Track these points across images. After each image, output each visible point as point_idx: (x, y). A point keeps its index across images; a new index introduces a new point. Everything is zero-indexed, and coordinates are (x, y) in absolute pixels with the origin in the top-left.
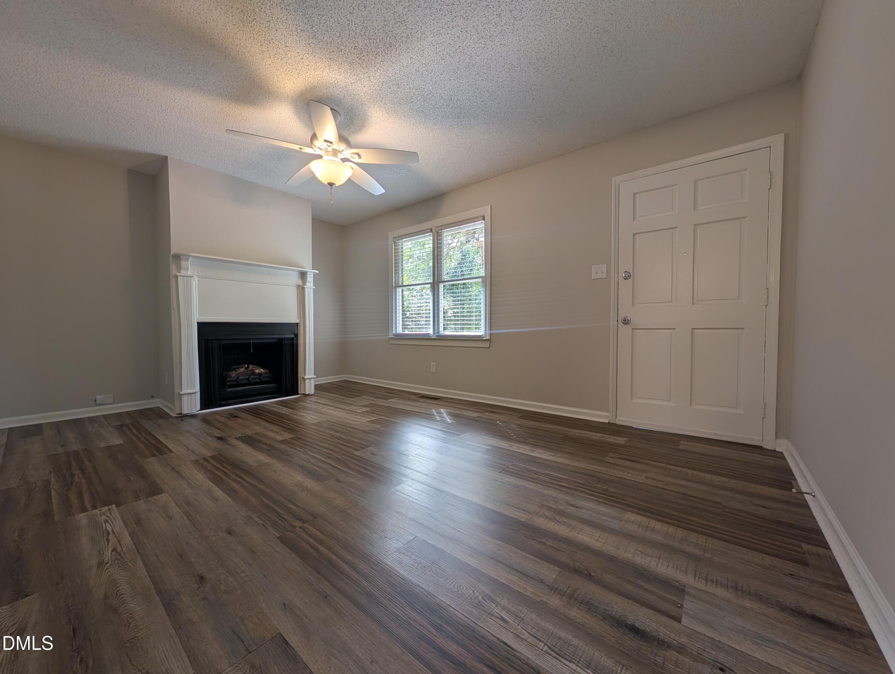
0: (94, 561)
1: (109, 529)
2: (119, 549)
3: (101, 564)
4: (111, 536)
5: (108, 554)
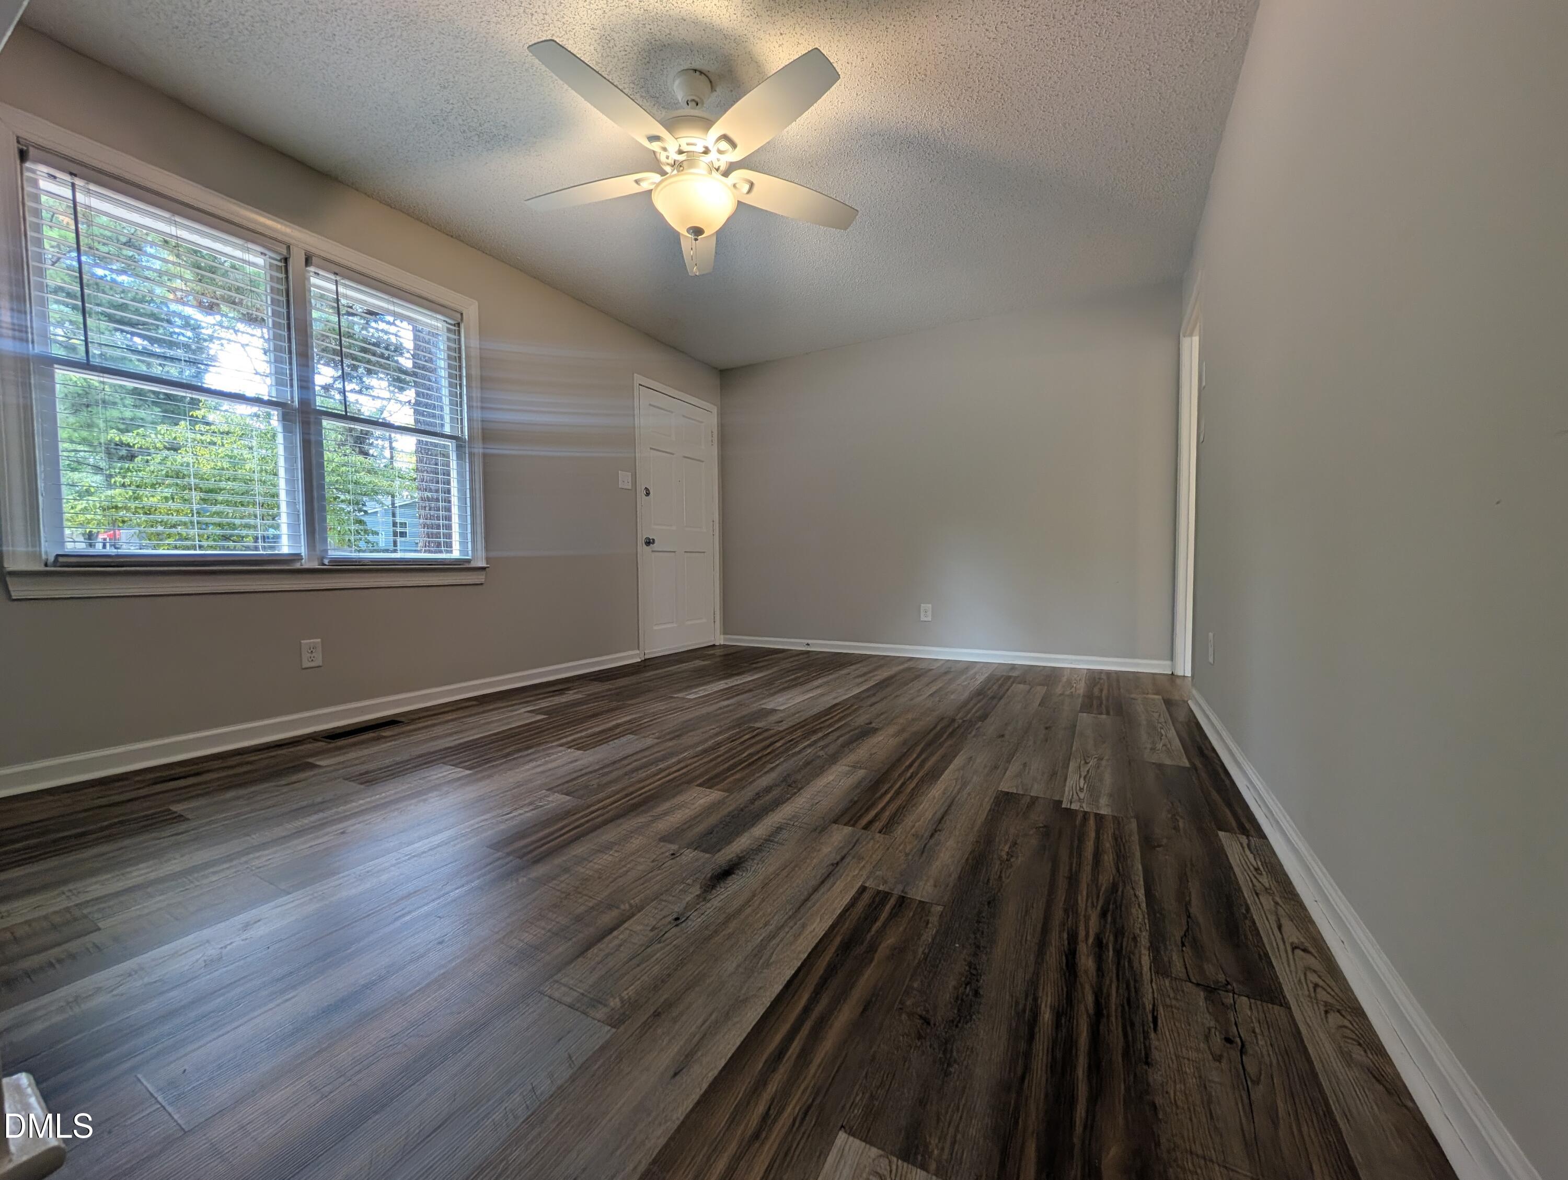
0: (1104, 763)
1: (1082, 781)
2: (1083, 762)
3: (1100, 759)
4: (1083, 774)
5: (1092, 762)
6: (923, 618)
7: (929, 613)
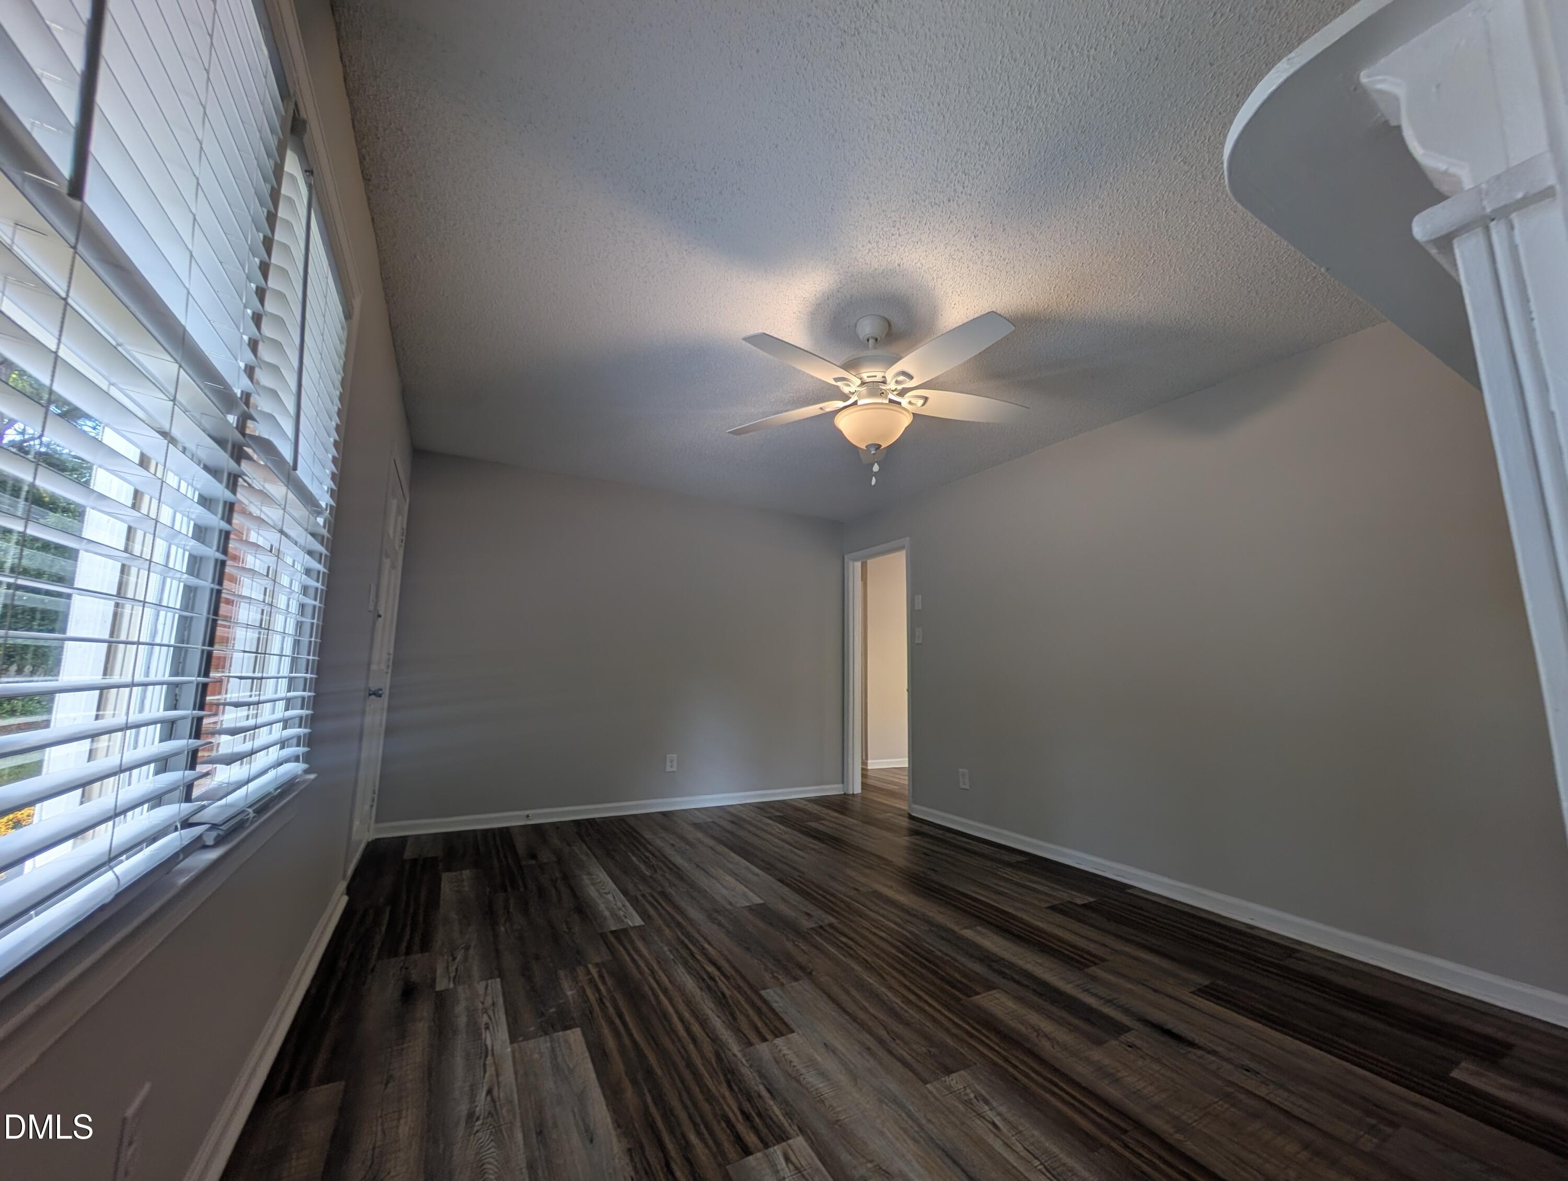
6: (668, 769)
7: (675, 763)
